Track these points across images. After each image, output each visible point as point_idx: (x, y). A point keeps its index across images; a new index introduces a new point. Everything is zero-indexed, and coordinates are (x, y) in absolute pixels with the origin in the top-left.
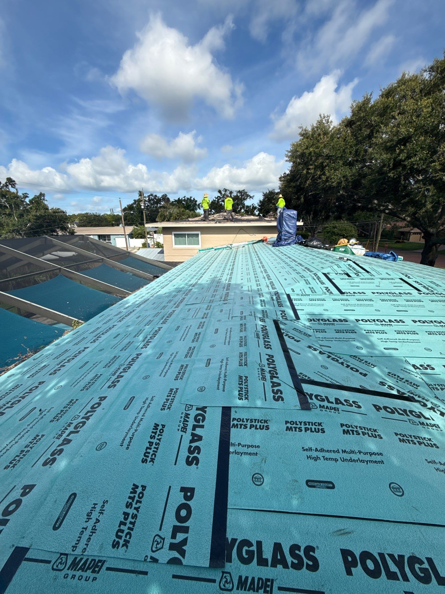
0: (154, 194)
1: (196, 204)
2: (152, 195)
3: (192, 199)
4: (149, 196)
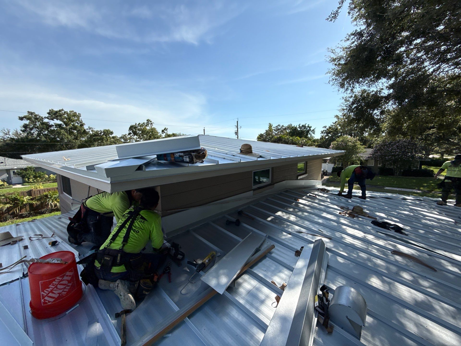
0: (281, 125)
1: (310, 130)
2: (279, 125)
3: (307, 125)
4: (277, 126)
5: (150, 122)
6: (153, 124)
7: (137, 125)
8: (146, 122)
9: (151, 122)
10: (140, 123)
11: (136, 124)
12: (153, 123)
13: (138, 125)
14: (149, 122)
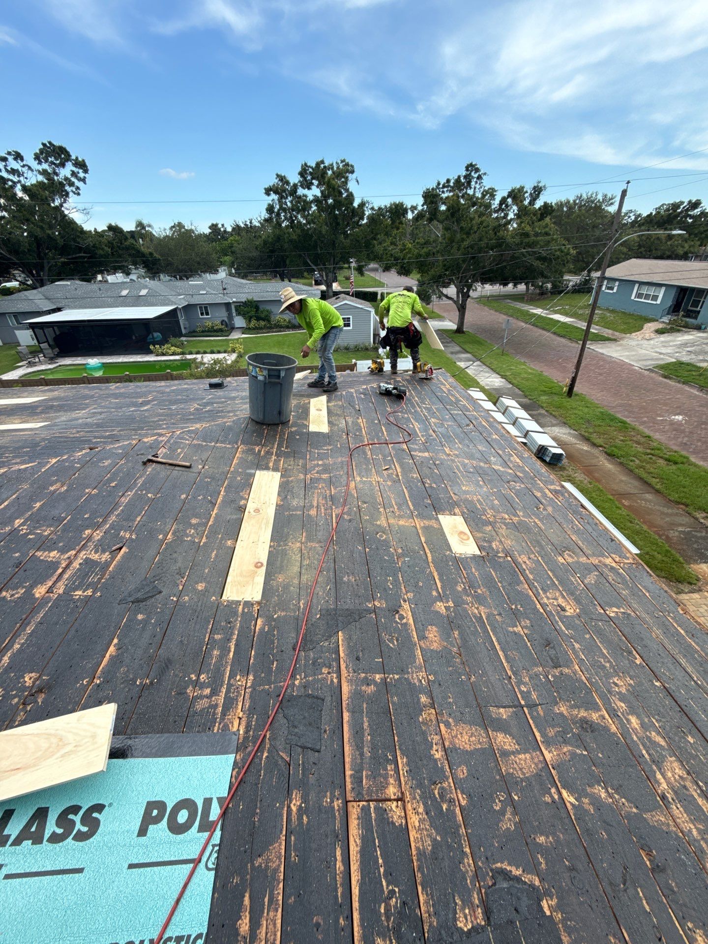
5: (475, 173)
6: (484, 177)
7: (441, 186)
8: (464, 173)
9: (477, 170)
10: (448, 181)
11: (439, 184)
12: (485, 174)
13: (444, 187)
14: (473, 174)
